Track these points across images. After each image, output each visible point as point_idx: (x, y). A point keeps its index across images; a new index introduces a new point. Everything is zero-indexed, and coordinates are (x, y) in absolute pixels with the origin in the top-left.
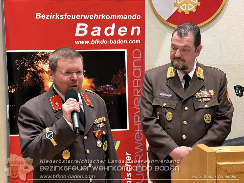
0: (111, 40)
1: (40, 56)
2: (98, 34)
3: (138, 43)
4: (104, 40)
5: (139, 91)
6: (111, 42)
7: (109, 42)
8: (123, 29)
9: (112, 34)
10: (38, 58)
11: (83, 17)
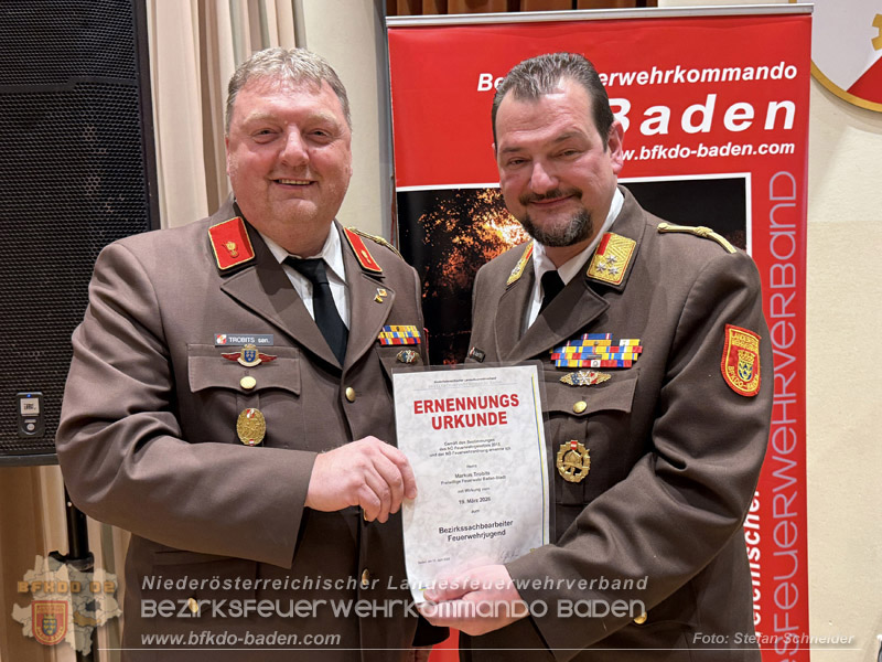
0: (701, 147)
1: (490, 201)
2: (663, 129)
3: (787, 152)
4: (678, 146)
5: (786, 299)
6: (702, 151)
7: (694, 152)
8: (741, 111)
9: (706, 126)
10: (484, 208)
11: (617, 79)
